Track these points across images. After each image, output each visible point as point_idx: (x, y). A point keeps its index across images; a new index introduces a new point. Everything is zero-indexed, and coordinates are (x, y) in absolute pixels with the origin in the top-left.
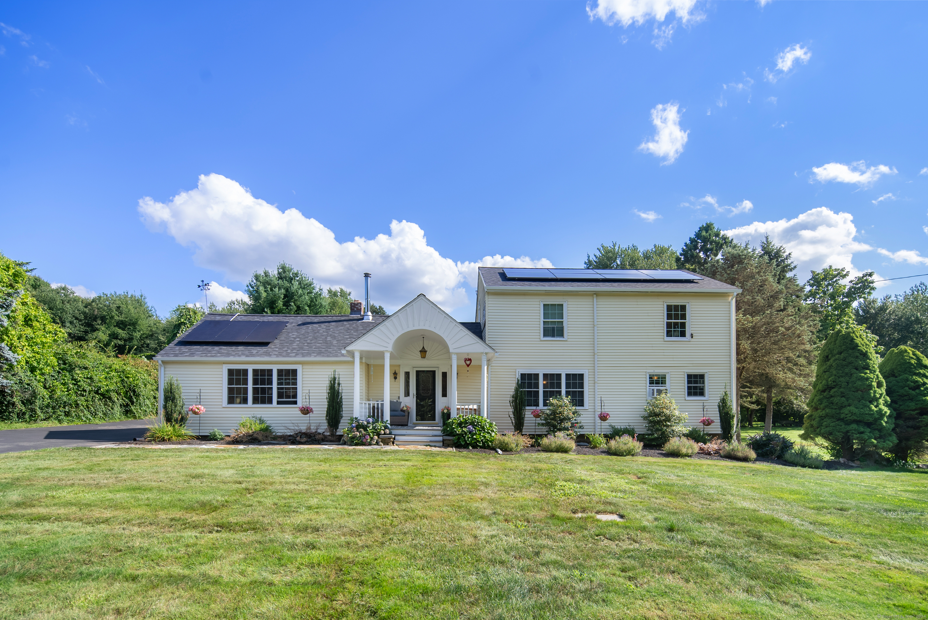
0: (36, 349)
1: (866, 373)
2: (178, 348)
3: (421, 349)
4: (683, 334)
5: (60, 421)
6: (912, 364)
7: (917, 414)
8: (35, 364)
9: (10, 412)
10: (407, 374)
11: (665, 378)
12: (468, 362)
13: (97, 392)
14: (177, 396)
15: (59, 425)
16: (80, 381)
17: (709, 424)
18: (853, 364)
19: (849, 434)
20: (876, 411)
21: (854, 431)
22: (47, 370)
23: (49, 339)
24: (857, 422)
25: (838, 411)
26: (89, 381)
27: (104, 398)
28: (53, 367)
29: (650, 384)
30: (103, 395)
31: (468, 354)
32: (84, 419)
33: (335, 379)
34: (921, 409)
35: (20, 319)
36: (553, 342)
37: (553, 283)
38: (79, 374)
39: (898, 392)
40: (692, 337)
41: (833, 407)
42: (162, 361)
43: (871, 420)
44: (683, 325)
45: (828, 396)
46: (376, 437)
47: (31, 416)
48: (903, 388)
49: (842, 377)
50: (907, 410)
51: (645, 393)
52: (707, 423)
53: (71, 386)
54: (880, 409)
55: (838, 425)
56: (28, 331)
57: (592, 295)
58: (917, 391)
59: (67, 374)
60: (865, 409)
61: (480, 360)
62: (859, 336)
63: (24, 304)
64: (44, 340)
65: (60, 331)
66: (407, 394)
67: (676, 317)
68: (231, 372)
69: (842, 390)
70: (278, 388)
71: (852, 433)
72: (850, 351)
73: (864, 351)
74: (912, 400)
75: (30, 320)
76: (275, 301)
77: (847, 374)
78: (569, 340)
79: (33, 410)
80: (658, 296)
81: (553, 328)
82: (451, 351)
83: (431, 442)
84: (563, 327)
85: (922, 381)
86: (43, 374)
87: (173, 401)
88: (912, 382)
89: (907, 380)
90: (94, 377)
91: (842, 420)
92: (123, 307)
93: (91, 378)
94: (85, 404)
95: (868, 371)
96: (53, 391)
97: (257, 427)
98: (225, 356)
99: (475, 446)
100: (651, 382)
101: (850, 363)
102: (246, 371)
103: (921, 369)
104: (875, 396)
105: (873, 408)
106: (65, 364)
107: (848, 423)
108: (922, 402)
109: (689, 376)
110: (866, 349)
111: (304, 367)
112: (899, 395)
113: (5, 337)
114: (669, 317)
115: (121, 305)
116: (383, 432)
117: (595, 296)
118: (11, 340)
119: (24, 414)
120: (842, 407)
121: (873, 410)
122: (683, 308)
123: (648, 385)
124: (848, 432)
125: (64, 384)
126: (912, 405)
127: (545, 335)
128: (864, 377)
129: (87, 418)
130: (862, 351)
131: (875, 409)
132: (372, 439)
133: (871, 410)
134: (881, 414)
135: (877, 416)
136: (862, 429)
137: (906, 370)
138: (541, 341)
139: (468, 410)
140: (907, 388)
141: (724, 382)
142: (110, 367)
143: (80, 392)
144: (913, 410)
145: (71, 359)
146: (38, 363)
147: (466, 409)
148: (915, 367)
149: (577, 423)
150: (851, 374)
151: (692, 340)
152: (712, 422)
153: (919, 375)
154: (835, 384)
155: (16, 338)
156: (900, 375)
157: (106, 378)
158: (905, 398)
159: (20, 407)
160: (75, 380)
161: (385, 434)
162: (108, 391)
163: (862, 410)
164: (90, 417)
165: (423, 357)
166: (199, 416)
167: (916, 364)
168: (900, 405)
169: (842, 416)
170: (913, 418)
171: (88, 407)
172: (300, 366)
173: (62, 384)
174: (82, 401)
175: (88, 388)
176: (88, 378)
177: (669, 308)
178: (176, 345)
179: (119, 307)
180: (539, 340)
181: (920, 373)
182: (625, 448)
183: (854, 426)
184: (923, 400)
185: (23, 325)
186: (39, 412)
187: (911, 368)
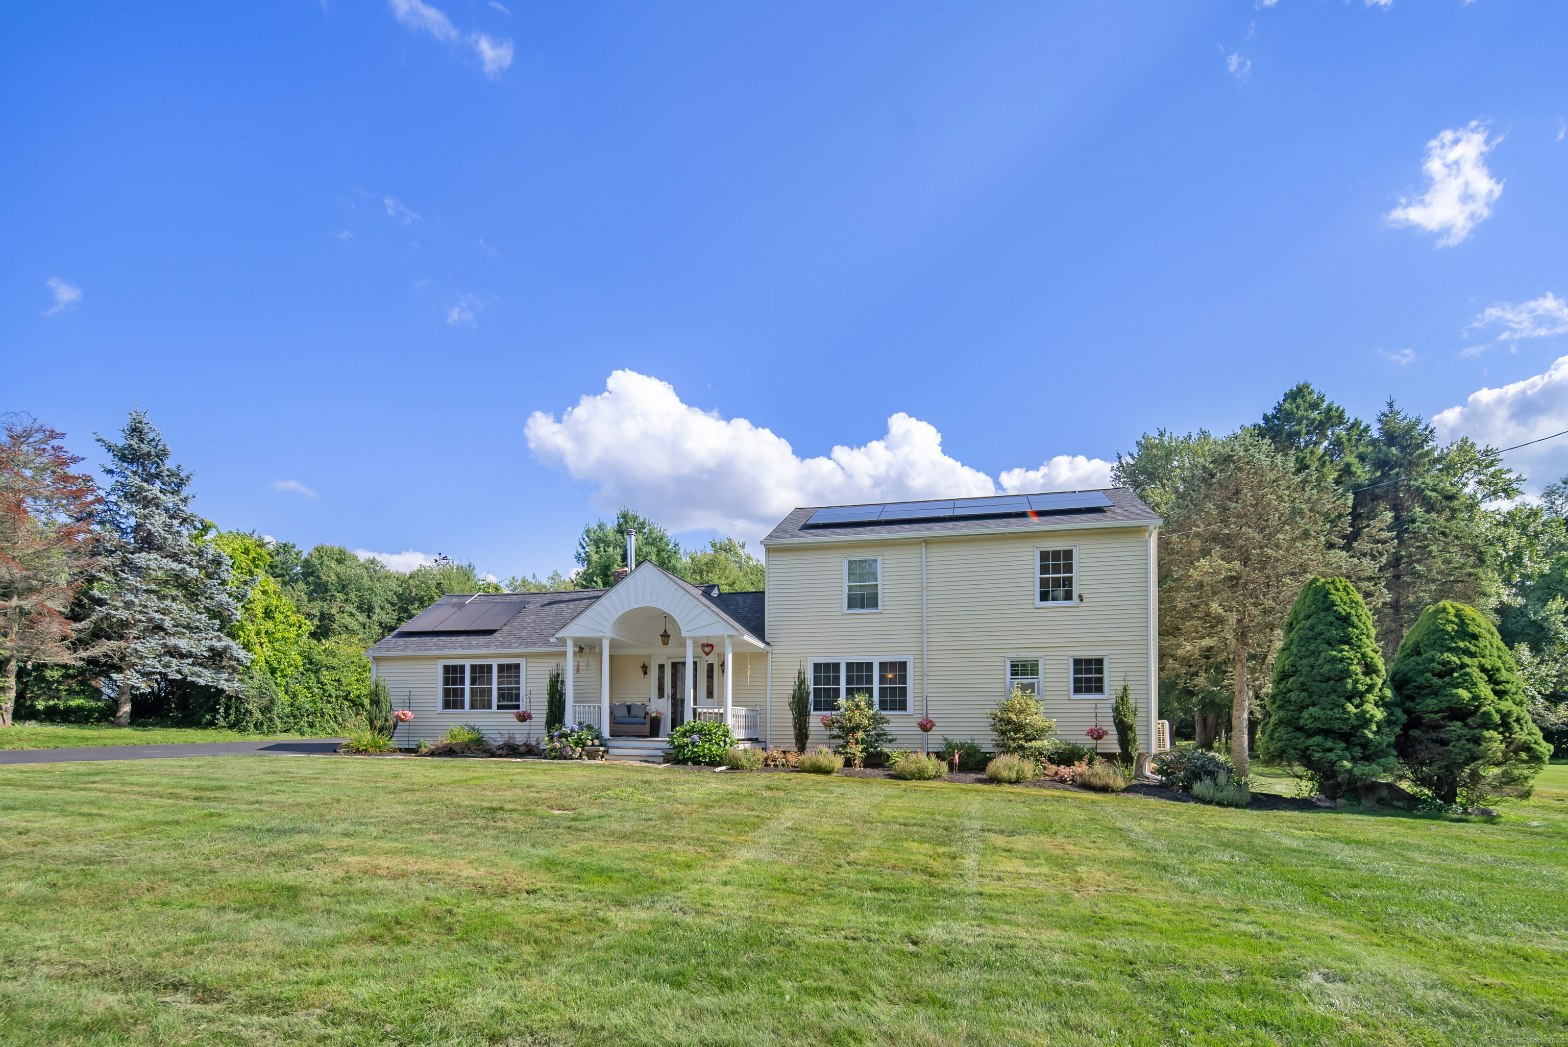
0: (277, 645)
1: (1342, 651)
2: (394, 640)
3: (662, 632)
4: (1068, 596)
5: (302, 734)
6: (1448, 633)
7: (1443, 718)
8: (275, 665)
9: (247, 722)
10: (661, 667)
11: (1037, 665)
12: (707, 649)
13: (346, 698)
14: (382, 699)
15: (299, 737)
16: (326, 684)
17: (1099, 737)
18: (1323, 636)
19: (1309, 752)
20: (1355, 714)
21: (1315, 748)
22: (289, 671)
23: (293, 631)
24: (1326, 733)
25: (1296, 715)
26: (336, 684)
27: (355, 705)
28: (297, 667)
29: (1012, 675)
30: (352, 701)
31: (708, 638)
32: (330, 731)
33: (558, 675)
34: (1449, 708)
35: (259, 612)
36: (863, 617)
37: (868, 528)
38: (326, 676)
39: (1415, 681)
40: (1082, 600)
41: (1290, 708)
42: (374, 658)
43: (1346, 728)
44: (1068, 582)
45: (1284, 691)
46: (579, 749)
47: (269, 727)
48: (1422, 673)
49: (1305, 657)
50: (1427, 712)
51: (1003, 690)
52: (1098, 735)
53: (316, 690)
54: (1364, 712)
55: (1295, 738)
56: (269, 625)
57: (919, 544)
58: (1447, 679)
59: (312, 676)
60: (1336, 711)
61: (724, 645)
62: (1341, 588)
63: (265, 592)
64: (286, 635)
65: (305, 624)
66: (661, 695)
67: (1056, 569)
68: (447, 669)
69: (1301, 679)
70: (499, 689)
71: (1313, 751)
72: (1322, 614)
73: (1344, 613)
74: (1436, 694)
75: (271, 611)
76: (610, 566)
77: (1313, 652)
78: (885, 612)
79: (271, 720)
80: (1025, 538)
81: (863, 595)
82: (683, 634)
83: (648, 756)
84: (877, 594)
85: (1458, 662)
86: (284, 676)
87: (377, 706)
88: (1438, 664)
89: (1432, 660)
90: (343, 679)
91: (1300, 729)
92: (445, 582)
93: (339, 681)
94: (331, 712)
95: (1346, 647)
96: (295, 696)
97: (465, 737)
98: (440, 649)
99: (696, 762)
100: (1014, 673)
101: (1320, 634)
102: (462, 667)
103: (1463, 640)
104: (1354, 688)
105: (1350, 708)
106: (311, 663)
107: (1309, 734)
108: (1450, 698)
109: (1077, 662)
110: (1348, 610)
111: (529, 661)
112: (1417, 687)
113: (241, 633)
114: (1044, 569)
115: (442, 581)
116: (590, 743)
117: (924, 544)
118: (248, 636)
119: (262, 724)
120: (1301, 709)
121: (1350, 712)
122: (1068, 554)
123: (1009, 676)
124: (1307, 748)
125: (308, 688)
126: (1432, 702)
127: (850, 606)
128: (1336, 656)
129: (333, 730)
130: (1340, 613)
131: (1355, 711)
132: (574, 751)
133: (1345, 711)
134: (1364, 720)
135: (1355, 723)
136: (1329, 744)
137: (1435, 643)
138: (844, 615)
139: (713, 716)
140: (1428, 675)
141: (1123, 670)
142: (364, 667)
143: (327, 697)
144: (1436, 712)
145: (318, 657)
146: (279, 662)
147: (716, 714)
148: (1452, 638)
149: (885, 734)
150: (1320, 653)
151: (1082, 604)
152: (1105, 733)
153: (1455, 651)
154: (1294, 669)
155: (253, 634)
156: (1425, 652)
157: (357, 680)
158: (1426, 691)
159: (258, 715)
160: (321, 683)
161: (593, 745)
162: (358, 697)
163: (1330, 713)
164: (337, 729)
165: (665, 643)
166: (407, 724)
167: (1457, 631)
168: (1418, 704)
169: (1302, 722)
170: (1437, 727)
171: (335, 717)
172: (524, 660)
173: (306, 688)
174: (328, 709)
175: (334, 693)
176: (335, 680)
177: (1044, 556)
178: (394, 637)
179: (439, 584)
180: (840, 613)
181: (1459, 647)
182: (913, 767)
183: (1317, 739)
184: (1451, 695)
185: (262, 618)
186: (278, 722)
187: (1445, 640)
